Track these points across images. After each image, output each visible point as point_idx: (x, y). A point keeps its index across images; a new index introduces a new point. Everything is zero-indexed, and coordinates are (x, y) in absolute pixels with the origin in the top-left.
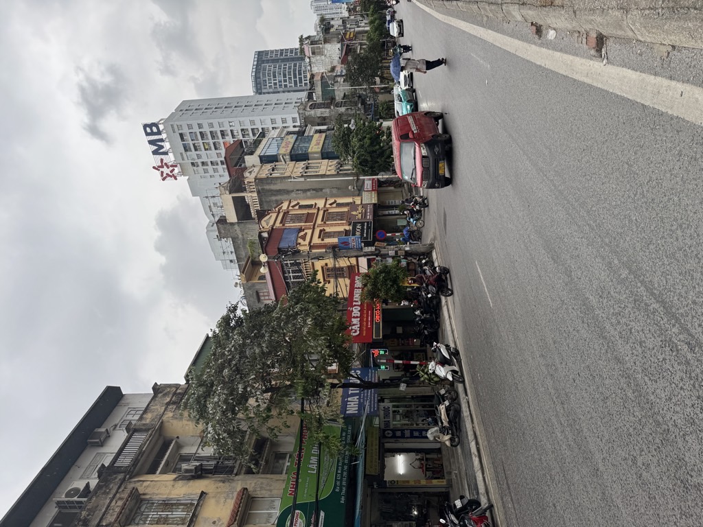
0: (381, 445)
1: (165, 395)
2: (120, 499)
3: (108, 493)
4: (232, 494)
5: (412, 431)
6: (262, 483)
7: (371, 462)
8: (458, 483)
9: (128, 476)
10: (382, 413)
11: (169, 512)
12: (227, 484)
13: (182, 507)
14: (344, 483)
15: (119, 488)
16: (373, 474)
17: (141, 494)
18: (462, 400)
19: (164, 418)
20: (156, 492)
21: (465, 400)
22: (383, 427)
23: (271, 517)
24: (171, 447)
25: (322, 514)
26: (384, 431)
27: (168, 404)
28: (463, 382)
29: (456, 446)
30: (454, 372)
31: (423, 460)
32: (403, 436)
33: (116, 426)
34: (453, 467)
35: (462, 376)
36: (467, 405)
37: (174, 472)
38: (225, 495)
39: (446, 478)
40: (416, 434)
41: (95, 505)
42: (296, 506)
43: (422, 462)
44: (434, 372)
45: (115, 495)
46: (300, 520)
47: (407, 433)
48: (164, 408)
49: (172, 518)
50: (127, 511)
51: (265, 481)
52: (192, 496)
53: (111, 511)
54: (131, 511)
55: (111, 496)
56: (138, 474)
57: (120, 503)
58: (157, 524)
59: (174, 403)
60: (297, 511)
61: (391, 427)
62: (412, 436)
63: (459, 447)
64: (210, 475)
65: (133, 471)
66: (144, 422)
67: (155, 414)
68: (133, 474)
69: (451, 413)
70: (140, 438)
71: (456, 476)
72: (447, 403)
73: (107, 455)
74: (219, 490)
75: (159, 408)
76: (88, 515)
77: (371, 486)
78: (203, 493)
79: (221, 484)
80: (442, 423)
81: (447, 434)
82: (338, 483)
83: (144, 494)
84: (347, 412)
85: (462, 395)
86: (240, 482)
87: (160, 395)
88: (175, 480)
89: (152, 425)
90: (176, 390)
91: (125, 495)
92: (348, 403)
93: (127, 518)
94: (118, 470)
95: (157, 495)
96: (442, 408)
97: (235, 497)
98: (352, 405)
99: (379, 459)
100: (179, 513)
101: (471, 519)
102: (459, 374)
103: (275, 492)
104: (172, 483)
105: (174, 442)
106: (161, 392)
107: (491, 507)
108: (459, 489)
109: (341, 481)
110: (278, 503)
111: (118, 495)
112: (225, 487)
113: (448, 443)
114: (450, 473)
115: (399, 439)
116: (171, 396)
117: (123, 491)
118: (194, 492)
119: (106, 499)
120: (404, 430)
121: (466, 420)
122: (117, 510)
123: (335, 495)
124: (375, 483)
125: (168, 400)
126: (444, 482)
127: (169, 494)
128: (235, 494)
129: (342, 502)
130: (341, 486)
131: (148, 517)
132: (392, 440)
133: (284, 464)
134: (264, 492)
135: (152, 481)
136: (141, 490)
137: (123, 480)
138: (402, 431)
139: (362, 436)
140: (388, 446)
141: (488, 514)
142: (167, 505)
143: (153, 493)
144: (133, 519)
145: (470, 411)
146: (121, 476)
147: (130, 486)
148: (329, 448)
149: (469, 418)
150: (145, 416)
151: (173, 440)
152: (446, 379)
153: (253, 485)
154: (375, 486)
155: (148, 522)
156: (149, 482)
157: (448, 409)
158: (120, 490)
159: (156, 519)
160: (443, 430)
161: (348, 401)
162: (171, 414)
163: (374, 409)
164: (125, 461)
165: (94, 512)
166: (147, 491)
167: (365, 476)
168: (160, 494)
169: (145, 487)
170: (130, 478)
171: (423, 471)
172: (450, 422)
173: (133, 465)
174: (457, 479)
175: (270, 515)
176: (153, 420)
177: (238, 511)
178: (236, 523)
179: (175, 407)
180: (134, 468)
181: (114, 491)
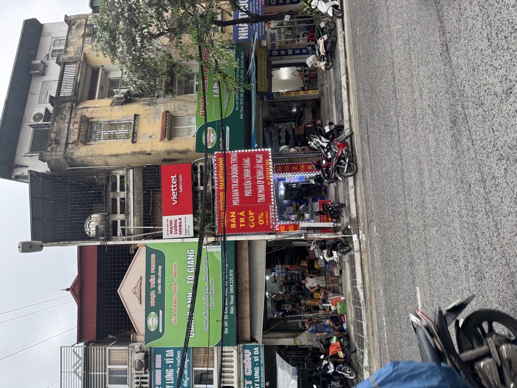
0: (269, 62)
1: (78, 27)
2: (75, 122)
3: (64, 119)
4: (159, 115)
5: (294, 50)
6: (179, 105)
7: (262, 81)
8: (328, 96)
9: (74, 105)
10: (269, 38)
11: (115, 130)
12: (152, 107)
13: (123, 126)
14: (242, 103)
15: (71, 114)
16: (263, 91)
17: (89, 118)
18: (339, 33)
19: (85, 50)
20: (100, 116)
21: (342, 35)
22: (269, 48)
23: (191, 131)
24: (100, 75)
25: (228, 128)
26: (271, 51)
27: (84, 36)
28: (342, 17)
29: (329, 69)
30: (335, 7)
31: (302, 71)
32: (286, 54)
33: (48, 55)
34: (325, 82)
35: (342, 10)
36: (343, 40)
37: (109, 97)
38: (153, 116)
39: (320, 89)
40: (298, 52)
41: (59, 128)
42: (207, 125)
43: (302, 73)
44: (316, 8)
45: (70, 120)
46: (212, 135)
47: (290, 52)
48: (81, 40)
49: (119, 134)
50: (84, 133)
51: (181, 103)
52: (129, 118)
53: (72, 132)
54: (87, 131)
55: (67, 121)
56: (81, 101)
57: (76, 126)
58: (109, 139)
59: (89, 35)
60: (209, 128)
61: (277, 48)
62: (294, 54)
63: (331, 70)
64: (137, 98)
65: (76, 100)
66: (69, 56)
67: (76, 46)
68: (78, 101)
69: (328, 45)
70: (71, 70)
71: (327, 90)
72: (325, 37)
73: (51, 82)
74: (148, 112)
75: (76, 41)
76: (56, 136)
77: (262, 98)
78: (136, 116)
79: (148, 107)
80: (319, 53)
81: (323, 61)
82: (237, 103)
83: (92, 118)
84: (240, 38)
85: (339, 29)
86: (162, 105)
87: (74, 27)
88: (111, 105)
89: (77, 58)
90: (86, 22)
91: (78, 120)
92: (239, 29)
93: (86, 137)
94: (64, 100)
95: (101, 118)
96: (321, 42)
97: (161, 117)
98: (243, 31)
99: (268, 78)
100: (122, 131)
101: (335, 144)
102: (339, 8)
103: (190, 111)
104: (110, 108)
105: (101, 70)
106: (74, 25)
107: (351, 135)
108: (328, 100)
109: (239, 101)
110: (194, 120)
111: (72, 120)
112: (151, 109)
113: (323, 68)
114: (322, 86)
115: (283, 57)
116: (83, 28)
117: (75, 116)
118: (129, 115)
119: (64, 123)
120: (287, 50)
121: (340, 53)
122: (76, 131)
123: (235, 113)
124: (265, 97)
125: (83, 32)
126: (317, 92)
127: (111, 117)
128: (161, 115)
129: (241, 118)
130: (239, 105)
131: (100, 135)
132: (278, 58)
133: (193, 83)
134: (182, 112)
135: (94, 107)
136: (88, 115)
137: (72, 108)
138: (286, 50)
139: (253, 63)
140: (274, 62)
141: (348, 141)
142: (112, 125)
143: (98, 117)
144: (91, 137)
145: (345, 46)
146: (68, 105)
147: (79, 112)
148: (227, 85)
149: (343, 53)
150: (68, 49)
151: (99, 68)
152: (326, 14)
153: (173, 107)
154: (265, 99)
155: (102, 138)
156: (92, 108)
157: (325, 43)
158: (73, 116)
159: (107, 136)
160: (321, 58)
161: (239, 27)
162: (90, 47)
163: (262, 34)
164: (67, 91)
165: (60, 134)
166: (93, 116)
167: (257, 92)
168: (103, 117)
169: (90, 112)
170: (77, 105)
171: (302, 78)
172: (327, 53)
173: (75, 95)
174: (328, 93)
175: (190, 130)
176: (76, 53)
177: (166, 129)
178: (166, 137)
179: (90, 39)
180: (77, 97)
181: (68, 117)
